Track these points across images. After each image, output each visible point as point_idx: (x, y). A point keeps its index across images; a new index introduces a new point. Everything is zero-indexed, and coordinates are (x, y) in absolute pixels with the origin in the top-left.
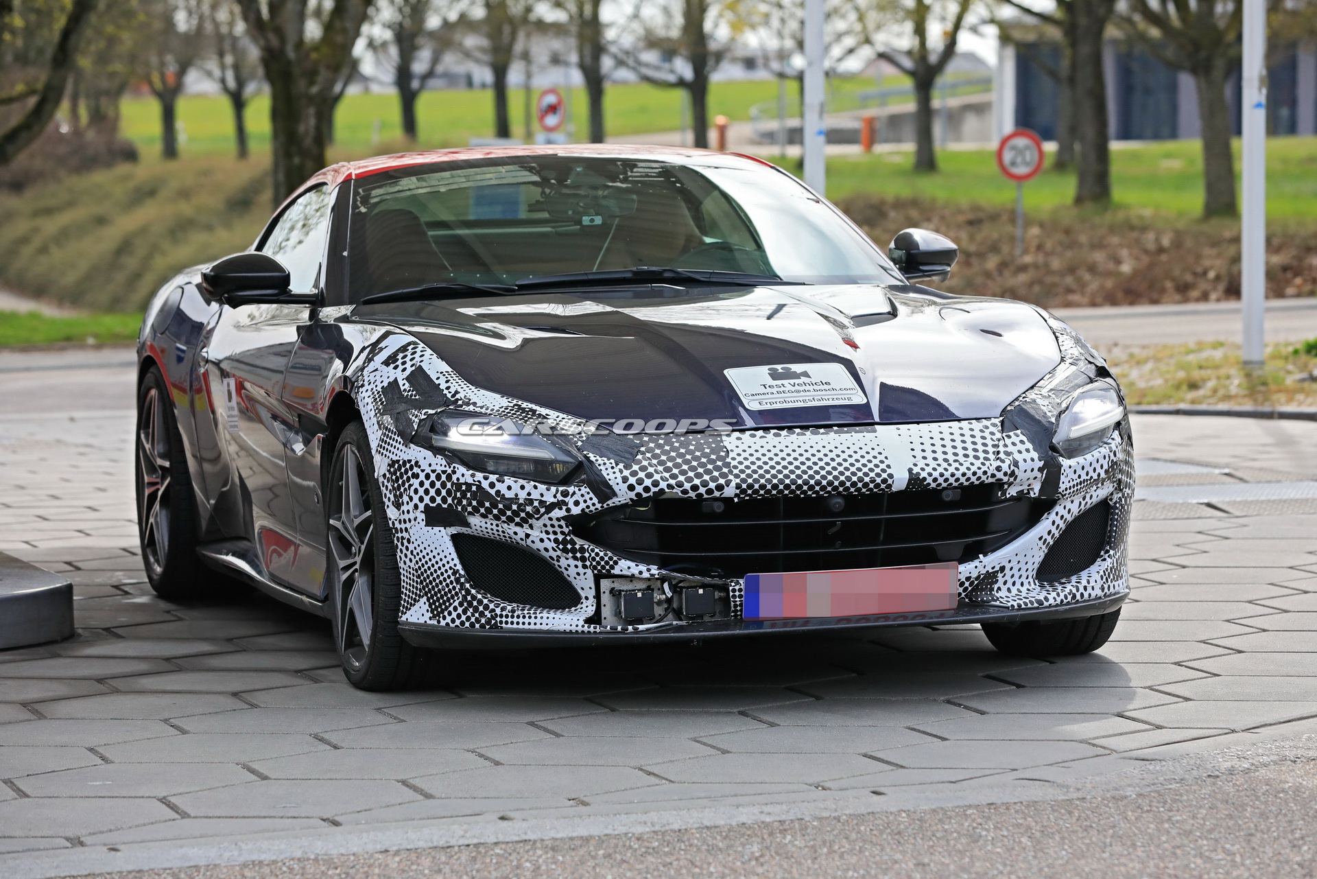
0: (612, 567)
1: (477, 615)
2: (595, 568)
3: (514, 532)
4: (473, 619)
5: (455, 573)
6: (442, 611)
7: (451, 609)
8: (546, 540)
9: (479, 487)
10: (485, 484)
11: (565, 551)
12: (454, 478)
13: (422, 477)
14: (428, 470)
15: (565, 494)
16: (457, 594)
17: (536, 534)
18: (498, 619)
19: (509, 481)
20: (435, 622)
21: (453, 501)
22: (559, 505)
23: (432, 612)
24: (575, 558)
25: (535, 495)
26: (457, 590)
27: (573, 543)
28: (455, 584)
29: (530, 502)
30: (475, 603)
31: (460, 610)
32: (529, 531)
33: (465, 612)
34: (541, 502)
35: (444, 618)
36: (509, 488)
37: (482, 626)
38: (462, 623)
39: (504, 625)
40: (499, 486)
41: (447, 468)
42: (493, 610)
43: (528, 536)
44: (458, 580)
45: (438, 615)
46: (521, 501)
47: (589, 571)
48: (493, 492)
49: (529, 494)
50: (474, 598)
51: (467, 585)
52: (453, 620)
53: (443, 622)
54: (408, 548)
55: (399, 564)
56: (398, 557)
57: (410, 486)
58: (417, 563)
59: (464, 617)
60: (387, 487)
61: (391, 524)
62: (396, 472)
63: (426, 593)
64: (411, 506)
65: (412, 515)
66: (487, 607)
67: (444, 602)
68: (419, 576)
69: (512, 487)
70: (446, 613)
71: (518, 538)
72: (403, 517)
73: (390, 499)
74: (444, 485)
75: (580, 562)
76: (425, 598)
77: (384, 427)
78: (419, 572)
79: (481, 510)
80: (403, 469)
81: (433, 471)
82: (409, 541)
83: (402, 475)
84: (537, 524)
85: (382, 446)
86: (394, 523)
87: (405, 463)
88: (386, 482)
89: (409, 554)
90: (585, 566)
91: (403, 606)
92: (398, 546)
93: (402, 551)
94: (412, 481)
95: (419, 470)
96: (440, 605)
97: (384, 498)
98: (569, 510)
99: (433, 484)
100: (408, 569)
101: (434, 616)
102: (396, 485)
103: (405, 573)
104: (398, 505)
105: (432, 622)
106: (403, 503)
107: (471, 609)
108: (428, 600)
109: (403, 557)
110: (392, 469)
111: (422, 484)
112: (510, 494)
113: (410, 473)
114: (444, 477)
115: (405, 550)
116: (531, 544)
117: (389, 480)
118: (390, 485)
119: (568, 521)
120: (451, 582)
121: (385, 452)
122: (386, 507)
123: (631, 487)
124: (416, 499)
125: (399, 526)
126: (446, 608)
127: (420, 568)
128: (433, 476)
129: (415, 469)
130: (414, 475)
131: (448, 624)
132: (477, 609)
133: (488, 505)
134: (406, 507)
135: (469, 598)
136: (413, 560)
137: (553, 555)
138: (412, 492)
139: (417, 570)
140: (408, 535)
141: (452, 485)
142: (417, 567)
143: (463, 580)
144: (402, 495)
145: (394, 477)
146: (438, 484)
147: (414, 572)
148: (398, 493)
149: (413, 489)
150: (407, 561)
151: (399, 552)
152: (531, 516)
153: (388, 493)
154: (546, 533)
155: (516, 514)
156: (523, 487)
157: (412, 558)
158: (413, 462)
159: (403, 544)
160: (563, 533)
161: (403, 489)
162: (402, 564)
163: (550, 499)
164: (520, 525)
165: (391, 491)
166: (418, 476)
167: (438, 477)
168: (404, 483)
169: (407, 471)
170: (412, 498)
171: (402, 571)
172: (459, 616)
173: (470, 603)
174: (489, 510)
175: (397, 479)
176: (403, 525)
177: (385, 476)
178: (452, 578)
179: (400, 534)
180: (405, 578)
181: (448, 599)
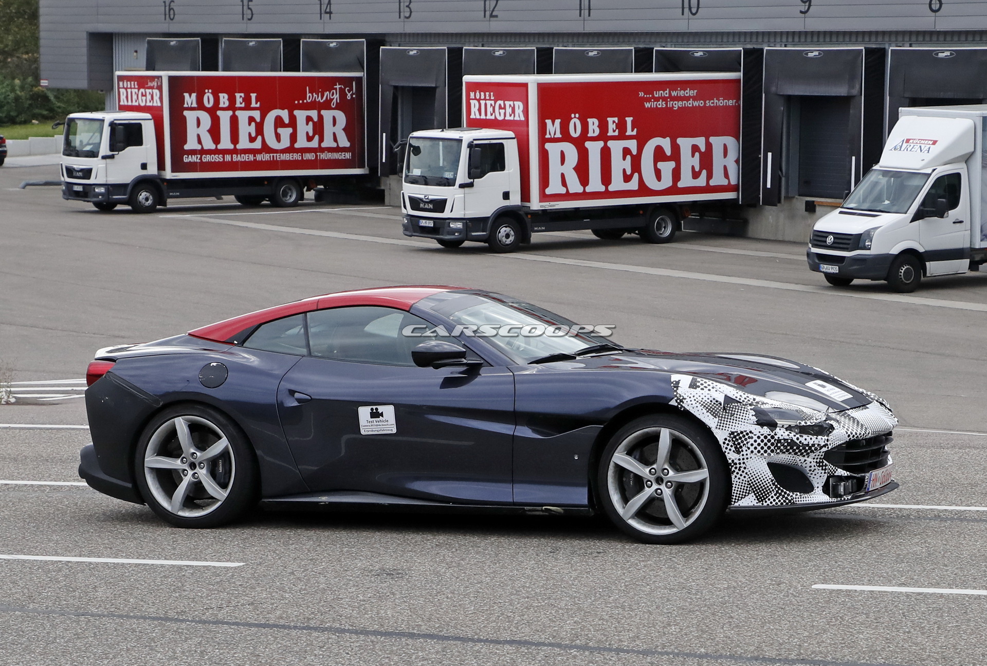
0: (835, 472)
1: (784, 499)
2: (829, 473)
3: (799, 460)
4: (782, 501)
5: (772, 481)
6: (765, 499)
7: (770, 497)
8: (813, 462)
9: (792, 440)
10: (795, 439)
11: (819, 466)
12: (776, 437)
13: (755, 438)
14: (759, 435)
15: (827, 440)
16: (773, 490)
17: (809, 460)
18: (795, 500)
19: (805, 436)
20: (760, 504)
21: (774, 448)
22: (825, 446)
23: (758, 499)
24: (822, 469)
25: (816, 442)
26: (773, 488)
27: (823, 462)
28: (772, 486)
29: (813, 445)
30: (783, 494)
31: (775, 497)
32: (806, 459)
33: (777, 498)
34: (818, 445)
35: (766, 502)
36: (806, 439)
37: (787, 504)
38: (777, 503)
39: (797, 502)
40: (801, 439)
41: (771, 433)
42: (792, 496)
43: (805, 460)
44: (774, 484)
45: (762, 501)
46: (810, 445)
47: (826, 475)
48: (798, 442)
49: (814, 442)
50: (782, 491)
51: (779, 486)
52: (771, 503)
53: (765, 504)
54: (743, 472)
55: (733, 480)
56: (733, 477)
57: (747, 443)
58: (749, 478)
59: (777, 501)
60: (728, 445)
61: (730, 461)
62: (735, 437)
63: (754, 492)
64: (749, 451)
65: (749, 456)
66: (788, 495)
67: (766, 495)
68: (750, 484)
69: (807, 439)
70: (767, 500)
71: (799, 462)
72: (741, 457)
73: (730, 450)
74: (769, 441)
75: (824, 471)
76: (753, 494)
77: (719, 417)
78: (750, 482)
79: (791, 451)
80: (741, 435)
81: (762, 435)
82: (745, 468)
83: (740, 438)
84: (812, 455)
85: (720, 426)
86: (733, 461)
87: (742, 432)
88: (727, 442)
89: (744, 474)
90: (825, 473)
91: (735, 499)
92: (734, 471)
93: (737, 473)
94: (748, 440)
95: (753, 435)
96: (763, 496)
97: (724, 450)
98: (828, 448)
99: (762, 441)
100: (741, 481)
101: (760, 502)
102: (736, 443)
103: (738, 483)
104: (738, 452)
105: (758, 504)
106: (742, 451)
107: (781, 497)
108: (755, 494)
109: (738, 476)
110: (732, 436)
111: (755, 441)
112: (805, 443)
113: (747, 437)
114: (769, 437)
115: (740, 472)
116: (804, 465)
117: (729, 441)
118: (731, 443)
119: (826, 452)
120: (770, 485)
121: (724, 428)
122: (726, 454)
123: (849, 436)
124: (752, 448)
125: (738, 462)
126: (767, 497)
127: (751, 480)
128: (762, 437)
129: (750, 435)
130: (749, 438)
131: (768, 505)
132: (783, 496)
133: (795, 448)
134: (745, 453)
135: (780, 491)
136: (747, 477)
137: (813, 468)
138: (749, 445)
139: (748, 482)
140: (744, 466)
141: (775, 441)
142: (749, 480)
143: (776, 484)
144: (741, 447)
145: (734, 439)
146: (766, 441)
147: (747, 483)
148: (738, 446)
149: (749, 444)
150: (742, 478)
151: (735, 474)
152: (812, 451)
153: (729, 447)
154: (814, 459)
155: (806, 451)
156: (811, 439)
157: (746, 476)
158: (748, 432)
159: (739, 470)
160: (820, 458)
161: (742, 444)
162: (737, 479)
163: (822, 444)
164: (804, 456)
165: (732, 446)
166: (752, 438)
167: (766, 437)
168: (742, 442)
169: (744, 436)
170: (749, 448)
171: (735, 483)
172: (774, 500)
173: (780, 494)
174: (794, 450)
175: (737, 440)
176: (742, 461)
177: (726, 439)
178: (771, 483)
179: (738, 466)
180: (737, 486)
181: (768, 493)
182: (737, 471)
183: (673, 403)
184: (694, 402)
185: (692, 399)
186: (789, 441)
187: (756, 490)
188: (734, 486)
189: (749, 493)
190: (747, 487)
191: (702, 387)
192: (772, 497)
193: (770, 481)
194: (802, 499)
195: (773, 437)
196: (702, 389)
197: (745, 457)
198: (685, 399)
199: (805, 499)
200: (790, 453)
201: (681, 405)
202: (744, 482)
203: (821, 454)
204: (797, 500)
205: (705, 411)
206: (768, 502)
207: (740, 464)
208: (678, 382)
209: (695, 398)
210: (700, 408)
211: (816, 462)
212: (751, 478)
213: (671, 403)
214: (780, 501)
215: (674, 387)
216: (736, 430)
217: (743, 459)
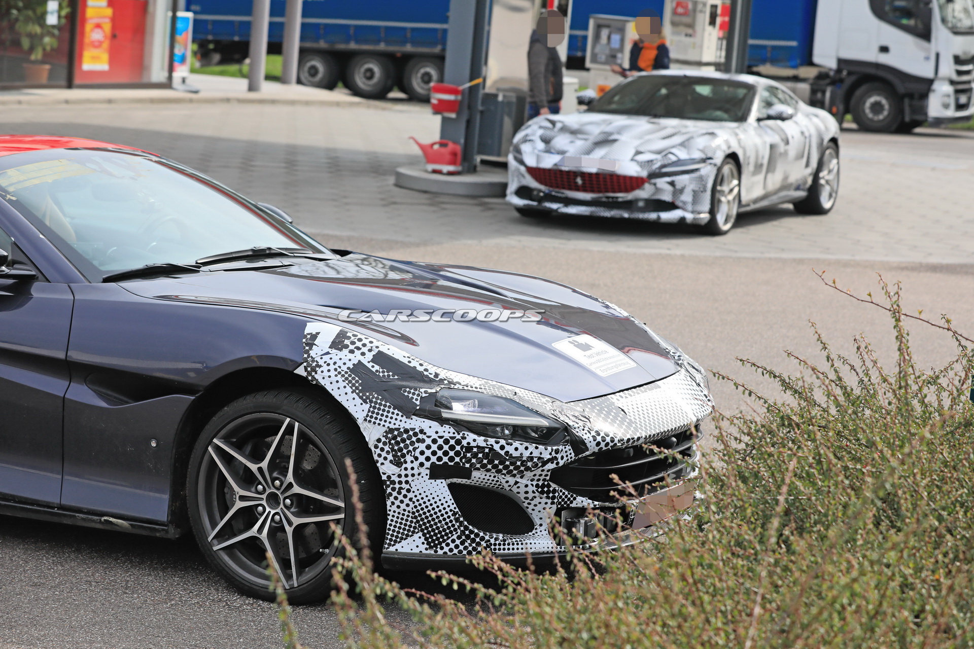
0: (571, 502)
1: (474, 545)
2: (560, 503)
3: (506, 481)
4: (470, 548)
5: (454, 514)
6: (440, 543)
7: (449, 541)
8: (530, 486)
9: (492, 449)
10: (497, 447)
11: (542, 492)
12: (464, 443)
13: (428, 441)
14: (435, 436)
15: (557, 452)
16: (455, 530)
17: (524, 481)
18: (493, 547)
19: (516, 444)
20: (431, 551)
21: (461, 460)
22: (551, 460)
23: (428, 544)
24: (548, 497)
25: (536, 454)
26: (456, 527)
27: (549, 486)
28: (454, 522)
29: (531, 459)
30: (472, 536)
31: (458, 542)
32: (519, 480)
33: (462, 543)
34: (539, 459)
35: (442, 548)
36: (516, 449)
37: (479, 553)
38: (460, 552)
39: (497, 551)
40: (507, 448)
41: (456, 434)
42: (488, 540)
43: (516, 483)
44: (457, 520)
45: (436, 546)
46: (524, 459)
47: (555, 506)
48: (502, 453)
49: (531, 453)
50: (471, 532)
51: (466, 523)
52: (451, 550)
53: (440, 552)
54: (405, 496)
55: (388, 508)
56: (389, 503)
57: (415, 449)
58: (416, 507)
59: (461, 548)
60: (382, 450)
61: (384, 477)
62: (395, 438)
63: (422, 530)
64: (416, 464)
65: (416, 472)
66: (482, 539)
67: (442, 537)
68: (416, 517)
69: (518, 449)
70: (443, 545)
71: (506, 486)
72: (403, 473)
73: (385, 459)
74: (452, 448)
75: (550, 501)
76: (420, 534)
77: (371, 402)
78: (417, 514)
79: (489, 466)
80: (405, 436)
81: (441, 437)
82: (408, 491)
83: (403, 441)
84: (528, 474)
85: (371, 417)
86: (389, 477)
87: (406, 431)
88: (381, 445)
89: (406, 501)
90: (553, 503)
91: (391, 540)
92: (390, 494)
93: (396, 498)
94: (417, 445)
95: (424, 437)
96: (438, 539)
97: (376, 457)
98: (558, 463)
99: (440, 448)
100: (402, 512)
101: (431, 547)
102: (396, 448)
103: (396, 515)
104: (398, 464)
105: (429, 552)
106: (406, 462)
107: (469, 541)
108: (424, 535)
109: (397, 503)
110: (390, 435)
111: (428, 447)
112: (516, 454)
113: (414, 439)
114: (452, 442)
115: (401, 497)
116: (515, 489)
117: (385, 444)
118: (387, 448)
119: (553, 471)
120: (451, 521)
121: (378, 421)
122: (378, 465)
123: (598, 444)
124: (422, 459)
125: (397, 480)
126: (444, 541)
127: (418, 511)
128: (440, 442)
129: (420, 436)
130: (419, 441)
131: (445, 553)
132: (473, 541)
133: (496, 462)
134: (409, 465)
135: (467, 532)
136: (412, 505)
137: (530, 495)
138: (417, 454)
139: (413, 513)
140: (407, 487)
141: (462, 448)
142: (415, 510)
143: (461, 519)
144: (403, 456)
145: (393, 442)
146: (446, 448)
147: (411, 515)
148: (399, 454)
149: (418, 451)
150: (403, 506)
151: (392, 499)
152: (528, 469)
153: (384, 454)
154: (532, 480)
155: (517, 468)
156: (526, 448)
157: (411, 503)
158: (417, 430)
159: (399, 493)
160: (544, 480)
161: (405, 451)
162: (394, 508)
163: (546, 456)
164: (514, 476)
165: (388, 452)
166: (423, 441)
167: (446, 442)
168: (406, 447)
169: (409, 438)
170: (416, 459)
171: (391, 513)
172: (457, 547)
173: (468, 537)
174: (495, 466)
175: (398, 443)
176: (403, 479)
177: (379, 440)
178: (452, 518)
179: (397, 486)
180: (395, 519)
181: (447, 534)
182: (395, 494)
183: (300, 371)
184: (333, 373)
185: (332, 367)
186: (487, 450)
187: (427, 528)
188: (390, 518)
189: (413, 532)
190: (411, 522)
191: (352, 347)
192: (453, 541)
193: (450, 514)
194: (506, 547)
195: (458, 442)
196: (352, 352)
197: (409, 472)
198: (320, 366)
199: (511, 547)
200: (488, 470)
201: (313, 377)
202: (406, 513)
203: (544, 473)
204: (497, 547)
205: (349, 390)
206: (446, 549)
207: (400, 483)
208: (314, 337)
209: (336, 366)
210: (341, 384)
211: (537, 486)
212: (419, 508)
213: (297, 371)
214: (466, 548)
215: (307, 344)
216: (397, 426)
217: (406, 476)
